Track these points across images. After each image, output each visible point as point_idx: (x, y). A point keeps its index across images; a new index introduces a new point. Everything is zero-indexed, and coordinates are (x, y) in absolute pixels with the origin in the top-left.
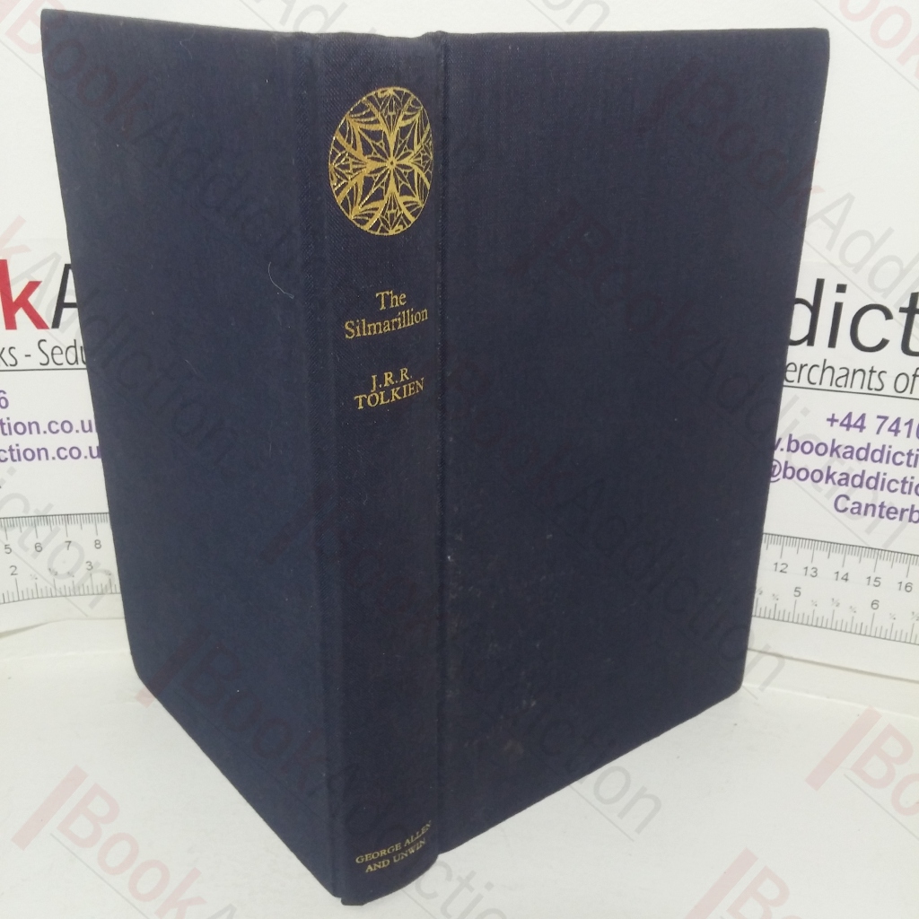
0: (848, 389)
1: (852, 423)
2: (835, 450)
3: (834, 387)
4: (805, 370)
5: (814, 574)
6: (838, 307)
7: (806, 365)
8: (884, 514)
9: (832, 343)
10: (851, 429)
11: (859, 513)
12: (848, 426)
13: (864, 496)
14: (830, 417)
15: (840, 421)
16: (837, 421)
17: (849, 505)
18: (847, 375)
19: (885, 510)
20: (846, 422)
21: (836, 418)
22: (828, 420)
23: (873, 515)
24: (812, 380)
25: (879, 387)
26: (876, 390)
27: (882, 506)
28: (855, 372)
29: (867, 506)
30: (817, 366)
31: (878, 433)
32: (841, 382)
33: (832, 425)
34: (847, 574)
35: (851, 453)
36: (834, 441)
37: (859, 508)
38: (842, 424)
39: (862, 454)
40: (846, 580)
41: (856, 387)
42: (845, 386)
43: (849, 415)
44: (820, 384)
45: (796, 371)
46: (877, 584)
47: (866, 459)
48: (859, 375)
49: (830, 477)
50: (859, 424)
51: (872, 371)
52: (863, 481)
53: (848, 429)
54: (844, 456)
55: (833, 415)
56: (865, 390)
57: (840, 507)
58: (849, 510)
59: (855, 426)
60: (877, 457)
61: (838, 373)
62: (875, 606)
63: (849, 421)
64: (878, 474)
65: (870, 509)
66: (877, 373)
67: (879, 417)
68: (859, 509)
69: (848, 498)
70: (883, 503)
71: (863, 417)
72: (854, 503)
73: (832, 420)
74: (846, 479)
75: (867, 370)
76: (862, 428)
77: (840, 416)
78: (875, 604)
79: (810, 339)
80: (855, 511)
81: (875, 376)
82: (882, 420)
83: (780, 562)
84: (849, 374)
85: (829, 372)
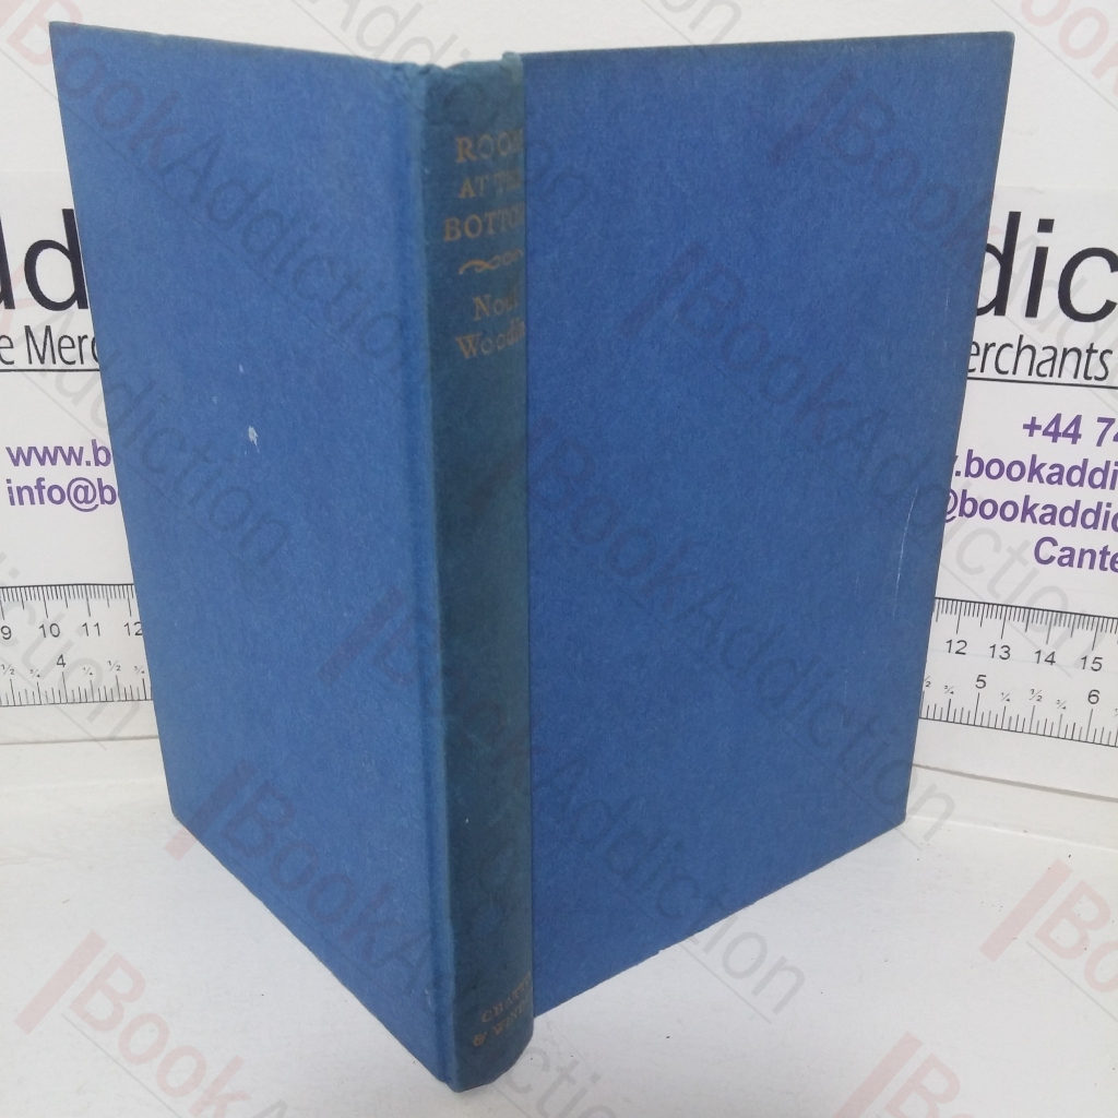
0: (1055, 379)
1: (1061, 430)
2: (1035, 471)
3: (1034, 377)
4: (992, 352)
5: (1005, 655)
6: (1041, 254)
7: (994, 345)
8: (1107, 564)
9: (1032, 310)
10: (1060, 439)
11: (1070, 564)
12: (1055, 436)
13: (1077, 538)
14: (1029, 422)
15: (1043, 428)
16: (1039, 427)
17: (1056, 552)
18: (1054, 359)
19: (1108, 559)
20: (1052, 429)
21: (1037, 423)
22: (1025, 427)
23: (1091, 567)
24: (1002, 368)
25: (1102, 374)
26: (1097, 378)
27: (1105, 552)
28: (1065, 352)
29: (1083, 552)
30: (1011, 346)
31: (1099, 444)
32: (1045, 369)
33: (1031, 435)
34: (1053, 653)
35: (1060, 475)
36: (1034, 457)
37: (1071, 556)
38: (1046, 433)
39: (1076, 476)
40: (1052, 662)
41: (1067, 377)
42: (1051, 375)
43: (1057, 419)
44: (1014, 373)
45: (978, 354)
46: (1096, 666)
47: (1081, 483)
48: (1072, 357)
49: (1028, 511)
50: (1071, 431)
51: (1091, 351)
52: (1076, 515)
53: (1054, 440)
54: (1049, 480)
55: (1034, 419)
56: (1081, 379)
57: (1044, 555)
58: (1056, 561)
59: (1065, 434)
60: (1098, 478)
61: (1041, 355)
62: (1093, 699)
63: (1057, 428)
64: (1100, 505)
65: (1088, 557)
66: (1099, 354)
67: (1101, 420)
68: (1069, 558)
69: (1054, 543)
70: (1106, 548)
71: (1077, 421)
72: (1063, 550)
73: (1032, 427)
74: (1053, 515)
75: (1084, 348)
76: (1075, 437)
77: (1043, 421)
78: (1093, 695)
79: (999, 305)
80: (1065, 561)
81: (1095, 358)
82: (1105, 425)
83: (956, 640)
84: (1058, 356)
85: (1027, 354)
